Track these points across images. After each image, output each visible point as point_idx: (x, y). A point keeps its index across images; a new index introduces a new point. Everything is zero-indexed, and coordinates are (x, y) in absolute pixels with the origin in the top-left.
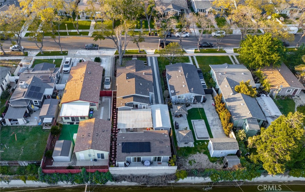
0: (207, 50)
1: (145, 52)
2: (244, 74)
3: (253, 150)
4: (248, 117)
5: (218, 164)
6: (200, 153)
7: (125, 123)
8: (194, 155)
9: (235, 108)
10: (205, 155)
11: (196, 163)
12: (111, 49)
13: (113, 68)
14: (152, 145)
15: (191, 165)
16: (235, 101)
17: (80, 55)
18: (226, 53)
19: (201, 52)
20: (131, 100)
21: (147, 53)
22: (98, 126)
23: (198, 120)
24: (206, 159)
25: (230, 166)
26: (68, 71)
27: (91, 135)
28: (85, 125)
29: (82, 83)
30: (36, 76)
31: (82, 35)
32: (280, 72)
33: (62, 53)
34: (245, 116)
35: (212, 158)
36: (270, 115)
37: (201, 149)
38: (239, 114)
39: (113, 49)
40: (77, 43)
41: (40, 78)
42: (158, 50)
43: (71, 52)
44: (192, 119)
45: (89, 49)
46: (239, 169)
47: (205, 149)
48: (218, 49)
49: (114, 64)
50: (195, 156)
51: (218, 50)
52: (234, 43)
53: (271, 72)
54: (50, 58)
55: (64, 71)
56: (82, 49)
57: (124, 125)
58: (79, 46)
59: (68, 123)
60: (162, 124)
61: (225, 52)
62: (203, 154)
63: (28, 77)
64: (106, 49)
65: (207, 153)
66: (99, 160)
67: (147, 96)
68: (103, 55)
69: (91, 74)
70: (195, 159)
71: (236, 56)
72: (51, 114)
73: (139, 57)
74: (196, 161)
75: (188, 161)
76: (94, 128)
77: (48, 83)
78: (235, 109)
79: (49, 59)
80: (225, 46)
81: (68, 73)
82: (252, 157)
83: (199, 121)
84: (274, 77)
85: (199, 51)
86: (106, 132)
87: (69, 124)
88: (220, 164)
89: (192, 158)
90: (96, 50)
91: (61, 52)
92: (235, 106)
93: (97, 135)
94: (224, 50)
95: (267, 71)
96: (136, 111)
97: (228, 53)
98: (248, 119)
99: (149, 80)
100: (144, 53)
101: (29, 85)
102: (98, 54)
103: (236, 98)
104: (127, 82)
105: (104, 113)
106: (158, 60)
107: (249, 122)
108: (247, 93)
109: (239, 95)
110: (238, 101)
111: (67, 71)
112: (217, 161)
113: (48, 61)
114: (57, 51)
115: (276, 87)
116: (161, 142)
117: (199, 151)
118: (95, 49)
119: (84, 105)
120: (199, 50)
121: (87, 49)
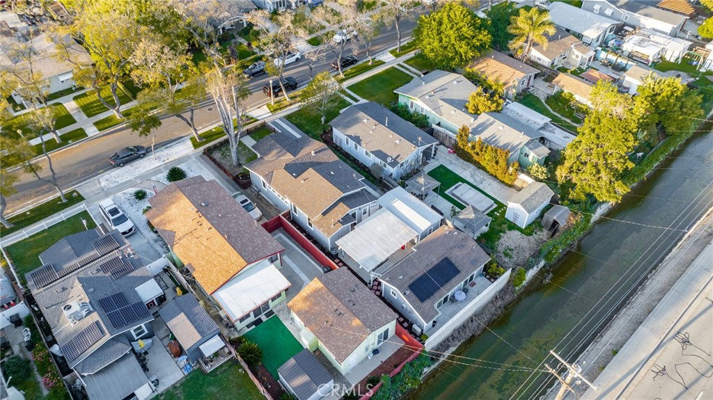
0: (354, 71)
1: (252, 118)
2: (458, 82)
3: (569, 185)
4: (525, 142)
5: (538, 233)
6: (504, 232)
7: (369, 255)
8: (500, 241)
9: (496, 138)
10: (513, 231)
11: (513, 250)
12: (175, 143)
13: (221, 175)
14: (453, 261)
15: (511, 257)
16: (486, 128)
17: (117, 184)
18: (385, 63)
19: (348, 77)
20: (343, 210)
21: (258, 118)
22: (337, 288)
23: (454, 187)
24: (520, 236)
25: (562, 224)
26: (133, 229)
27: (342, 309)
28: (308, 304)
29: (213, 229)
30: (82, 275)
31: (70, 142)
32: (494, 59)
33: (64, 201)
34: (521, 143)
35: (526, 228)
36: (539, 127)
37: (500, 225)
38: (508, 144)
39: (180, 140)
40: (77, 164)
41: (98, 275)
42: (272, 104)
43: (84, 188)
44: (446, 190)
45: (125, 163)
46: (577, 221)
47: (505, 223)
48: (369, 61)
49: (215, 166)
50: (502, 240)
51: (370, 64)
52: (382, 43)
53: (484, 64)
54: (47, 224)
55: (124, 233)
56: (106, 171)
57: (372, 258)
58: (93, 167)
59: (248, 326)
60: (427, 219)
61: (383, 63)
62: (510, 232)
63: (64, 289)
64: (164, 145)
65: (513, 227)
66: (380, 347)
67: (360, 189)
68: (170, 160)
69: (210, 206)
70: (507, 245)
71: (404, 62)
72: (209, 329)
73: (251, 131)
74: (512, 247)
75: (502, 255)
76: (335, 295)
77: (131, 275)
78: (496, 140)
79: (46, 228)
80: (373, 53)
81: (133, 234)
82: (572, 195)
83: (456, 188)
84: (494, 70)
85: (344, 77)
86: (358, 288)
87: (254, 327)
88: (541, 231)
89: (503, 246)
90: (142, 158)
91: (61, 200)
92: (493, 136)
93: (351, 303)
94: (377, 59)
95: (476, 65)
96: (365, 224)
97: (389, 63)
98: (527, 144)
99: (332, 160)
100: (253, 120)
101: (90, 302)
102: (159, 164)
103: (484, 123)
104: (303, 182)
105: (298, 266)
106: (292, 123)
107: (531, 149)
108: (490, 108)
109: (484, 117)
110: (491, 127)
111: (131, 230)
112: (534, 229)
113: (46, 234)
114: (48, 203)
115: (511, 84)
116: (462, 247)
117: (501, 231)
118: (139, 157)
119: (260, 270)
120: (342, 76)
121: (122, 165)
